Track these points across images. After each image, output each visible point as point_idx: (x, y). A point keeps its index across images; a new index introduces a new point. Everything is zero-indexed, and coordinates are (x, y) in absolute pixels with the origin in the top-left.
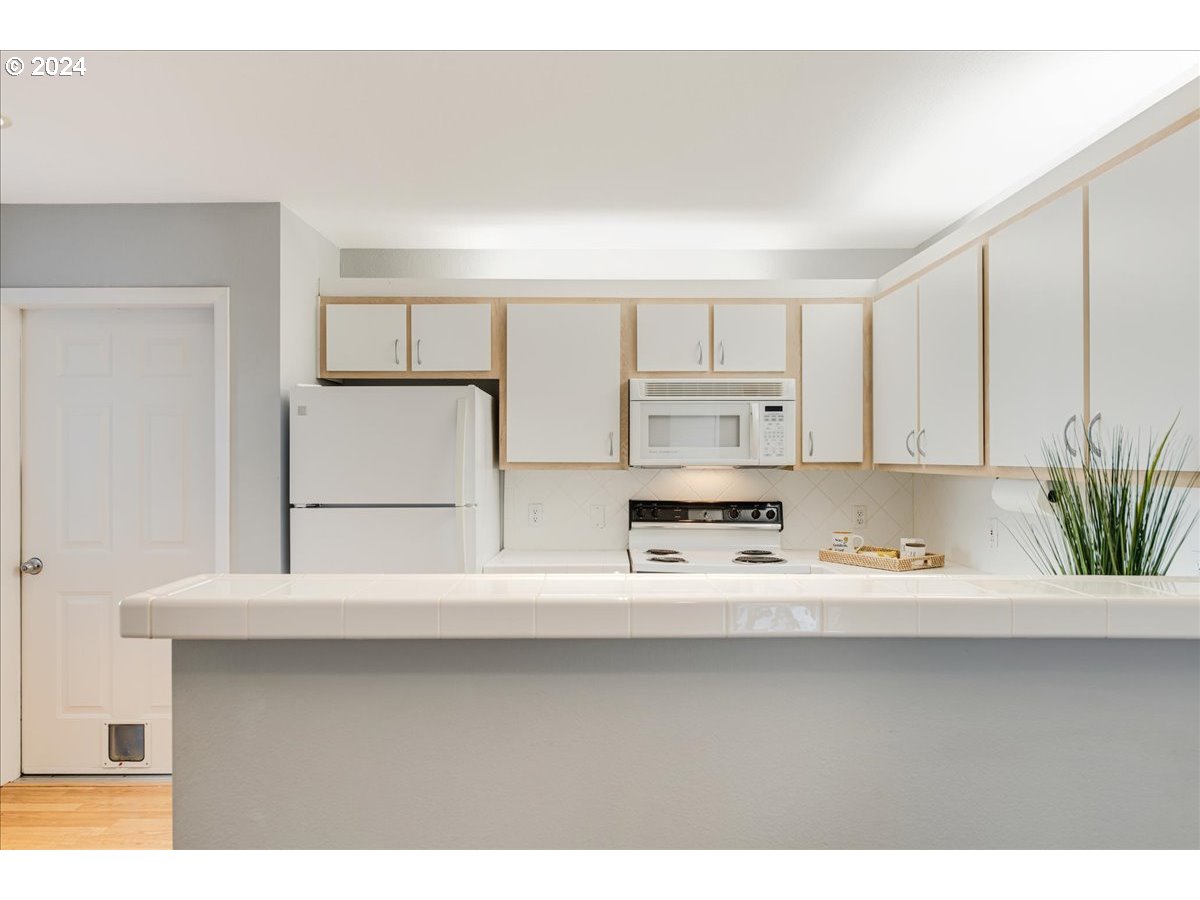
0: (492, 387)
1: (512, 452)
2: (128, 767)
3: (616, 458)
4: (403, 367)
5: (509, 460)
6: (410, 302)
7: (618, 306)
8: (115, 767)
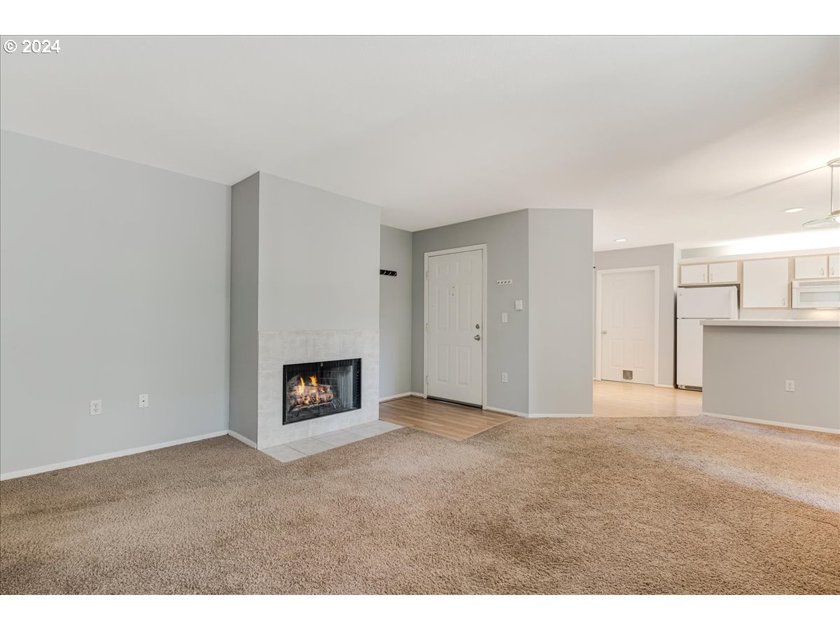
0: (738, 286)
1: (745, 304)
2: (628, 381)
3: (786, 306)
4: (706, 282)
5: (744, 307)
6: (708, 264)
7: (787, 260)
8: (625, 380)
